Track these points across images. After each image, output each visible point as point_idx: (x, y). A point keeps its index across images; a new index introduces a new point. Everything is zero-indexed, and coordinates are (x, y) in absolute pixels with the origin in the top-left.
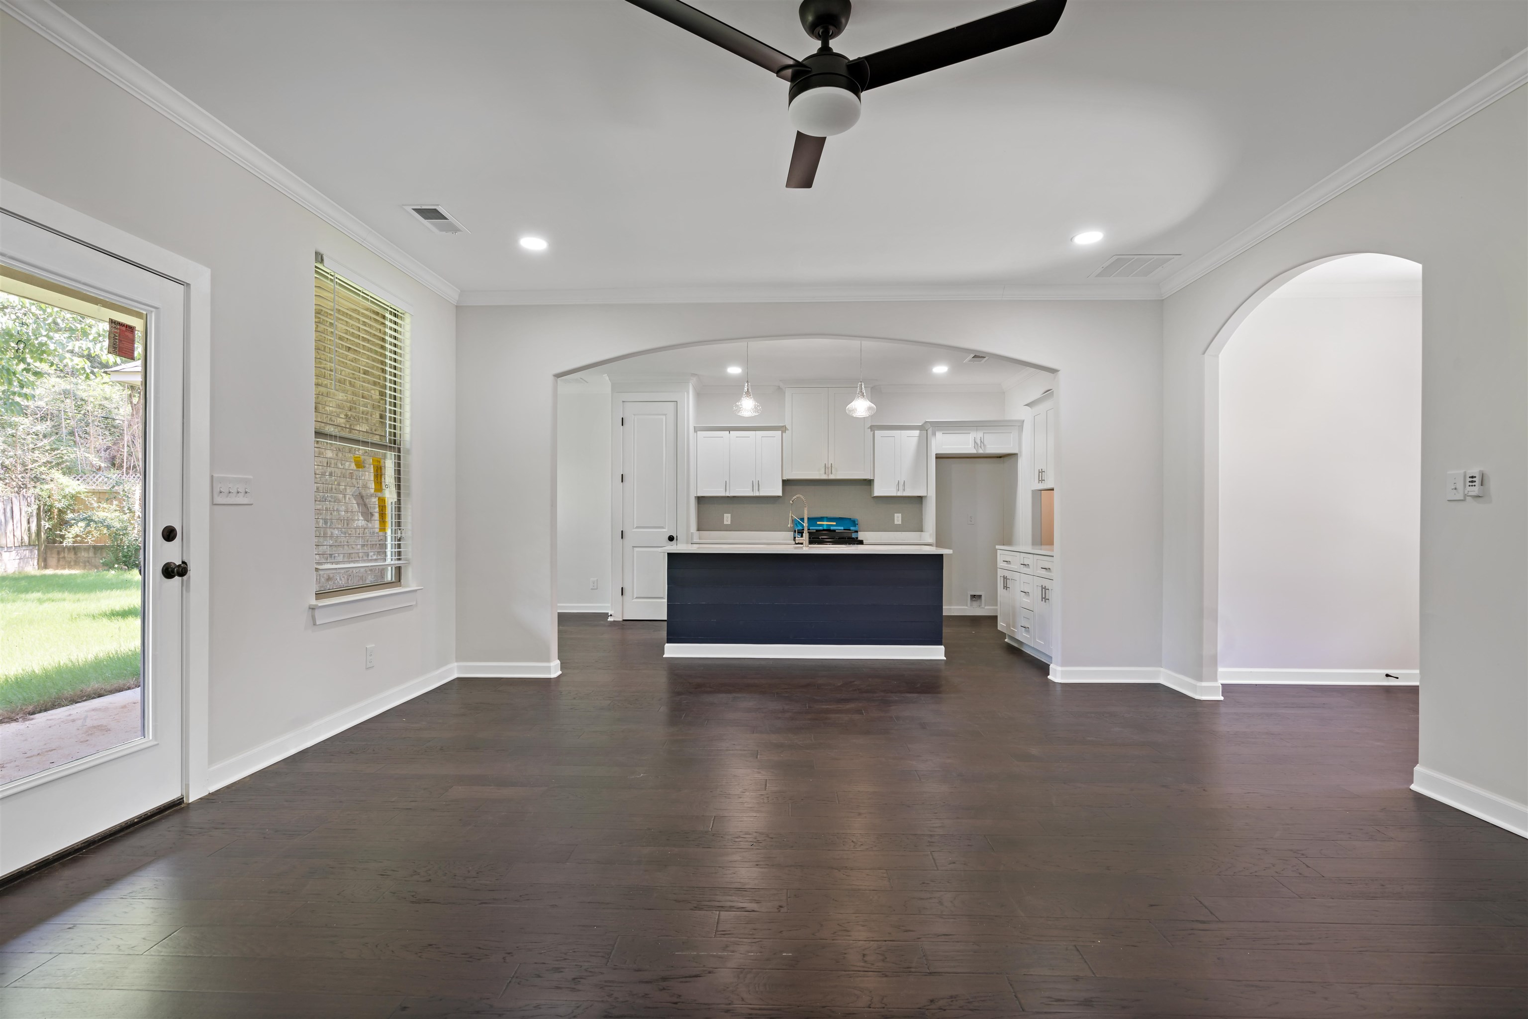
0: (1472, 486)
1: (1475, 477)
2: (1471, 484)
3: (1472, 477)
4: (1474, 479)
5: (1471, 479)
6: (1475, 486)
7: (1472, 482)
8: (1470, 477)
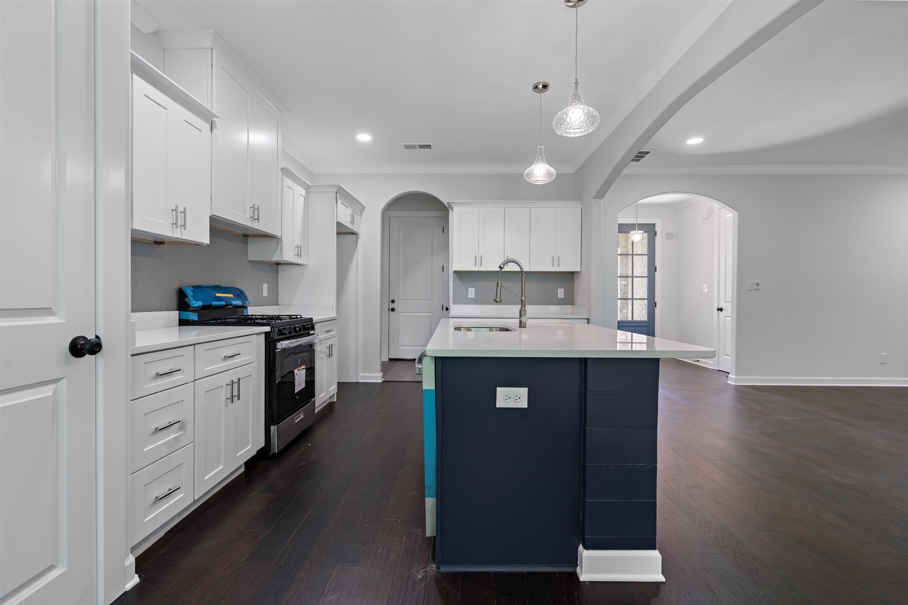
3: (757, 283)
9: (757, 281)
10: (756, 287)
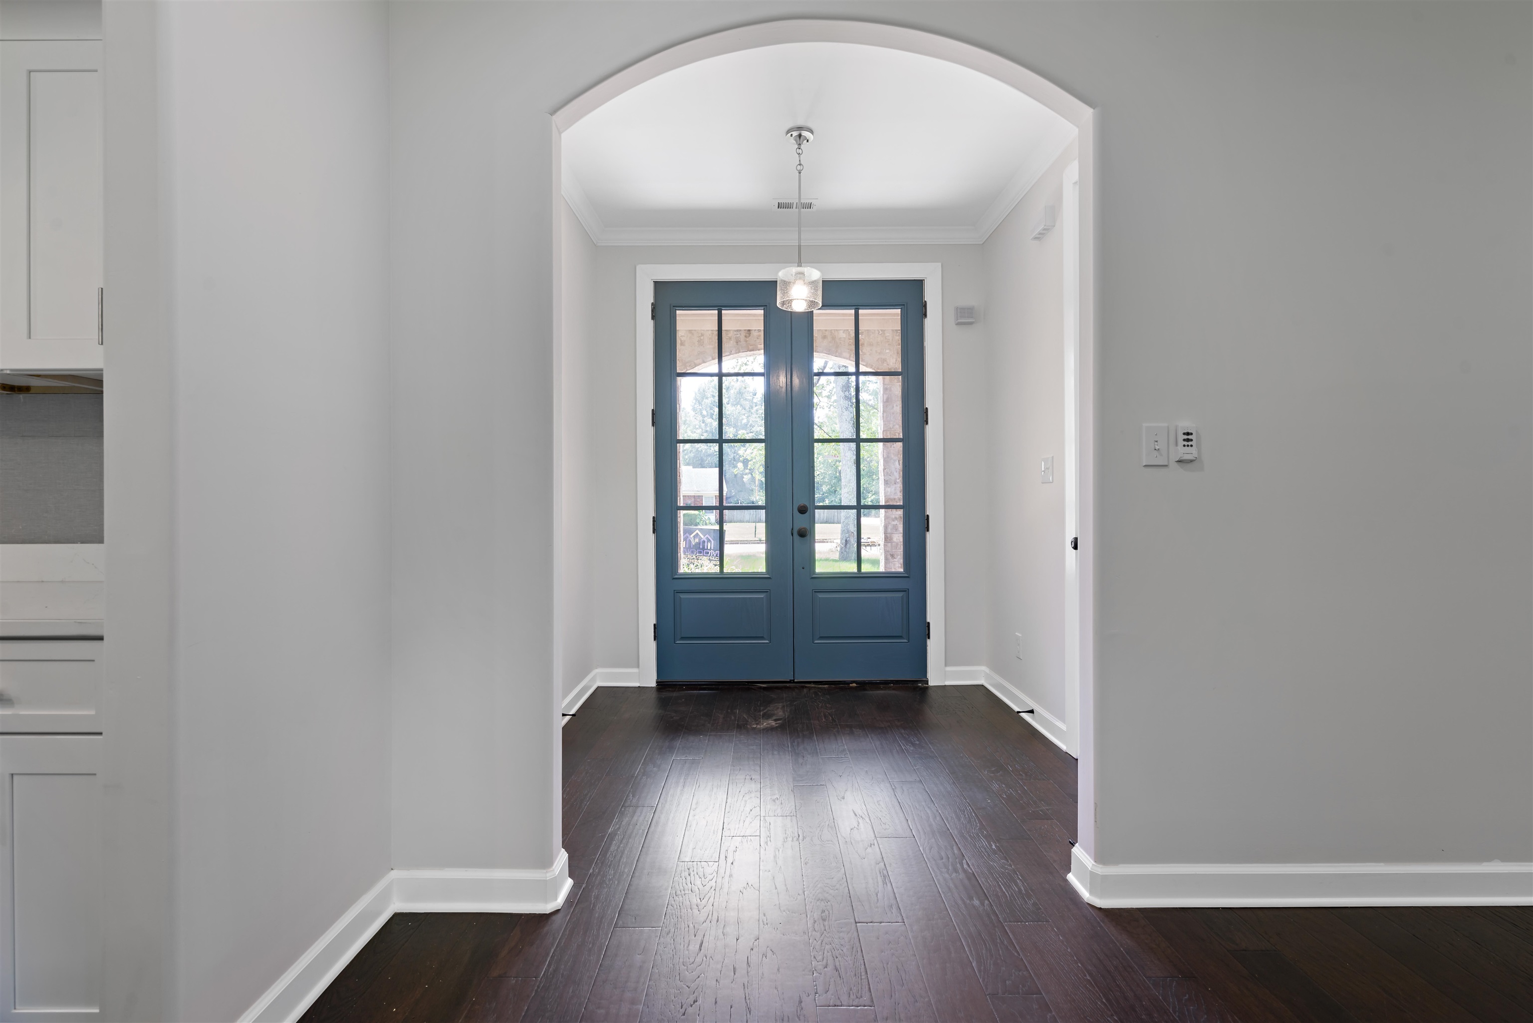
0: (1188, 446)
1: (1192, 434)
2: (1186, 443)
3: (1188, 434)
4: (1190, 437)
5: (1186, 437)
6: (1192, 446)
7: (1188, 440)
8: (1184, 434)
9: (1186, 424)
10: (1182, 452)
